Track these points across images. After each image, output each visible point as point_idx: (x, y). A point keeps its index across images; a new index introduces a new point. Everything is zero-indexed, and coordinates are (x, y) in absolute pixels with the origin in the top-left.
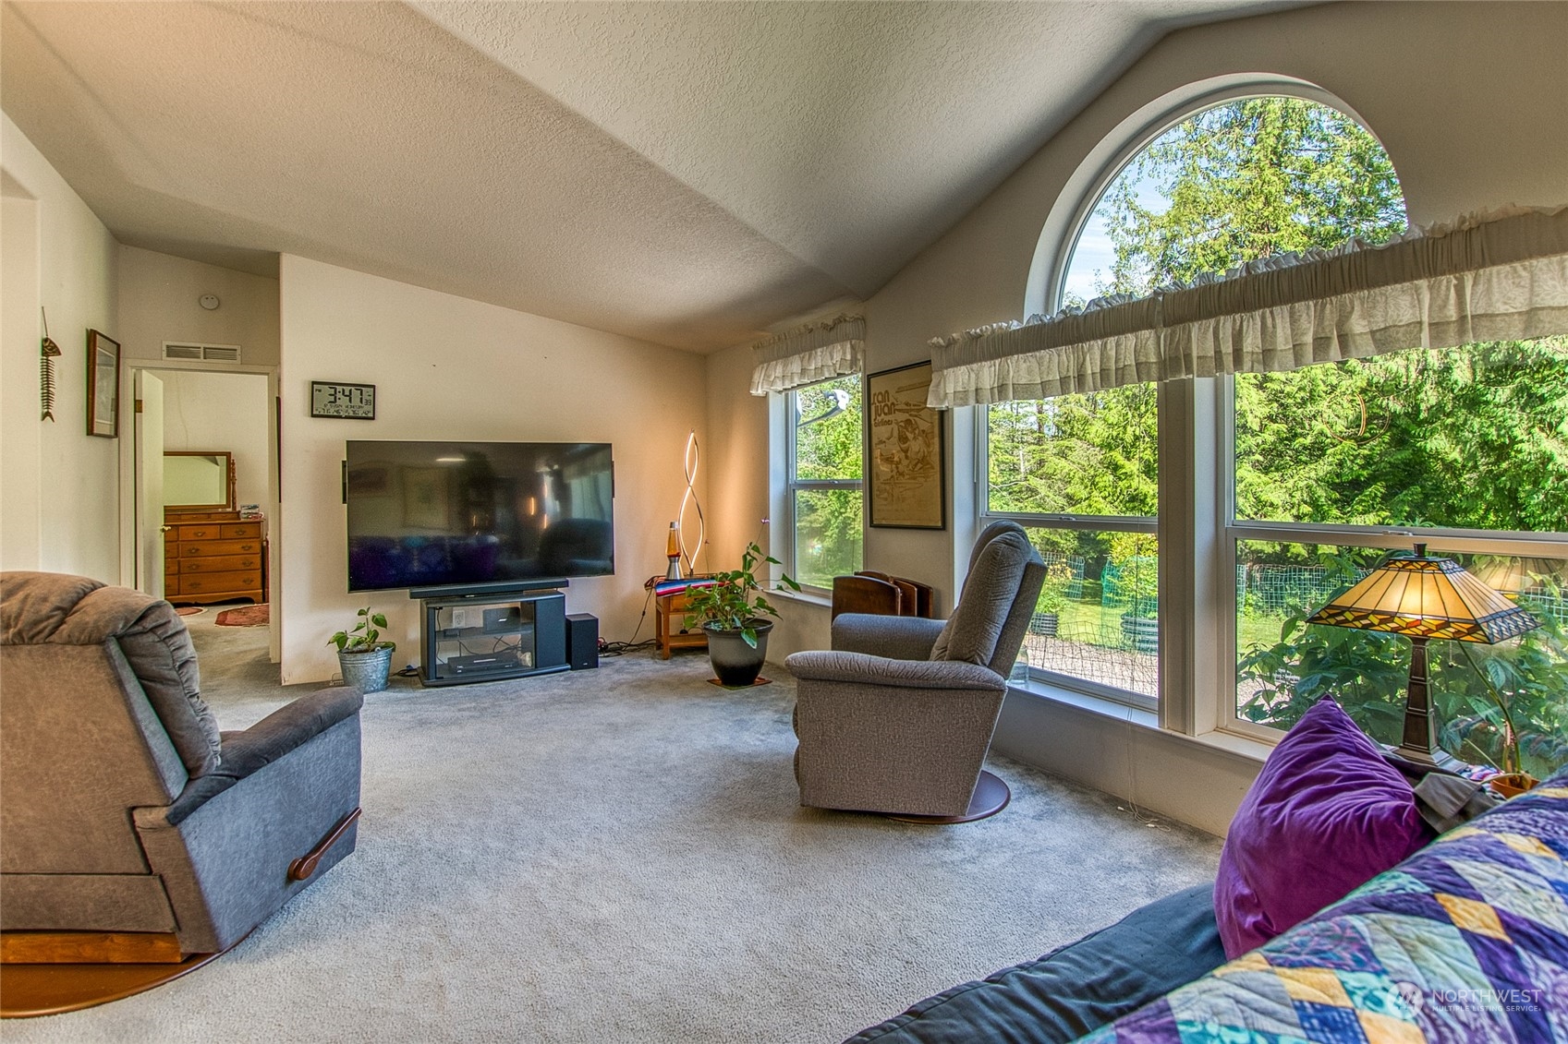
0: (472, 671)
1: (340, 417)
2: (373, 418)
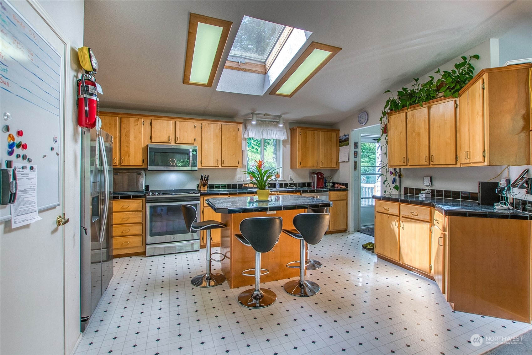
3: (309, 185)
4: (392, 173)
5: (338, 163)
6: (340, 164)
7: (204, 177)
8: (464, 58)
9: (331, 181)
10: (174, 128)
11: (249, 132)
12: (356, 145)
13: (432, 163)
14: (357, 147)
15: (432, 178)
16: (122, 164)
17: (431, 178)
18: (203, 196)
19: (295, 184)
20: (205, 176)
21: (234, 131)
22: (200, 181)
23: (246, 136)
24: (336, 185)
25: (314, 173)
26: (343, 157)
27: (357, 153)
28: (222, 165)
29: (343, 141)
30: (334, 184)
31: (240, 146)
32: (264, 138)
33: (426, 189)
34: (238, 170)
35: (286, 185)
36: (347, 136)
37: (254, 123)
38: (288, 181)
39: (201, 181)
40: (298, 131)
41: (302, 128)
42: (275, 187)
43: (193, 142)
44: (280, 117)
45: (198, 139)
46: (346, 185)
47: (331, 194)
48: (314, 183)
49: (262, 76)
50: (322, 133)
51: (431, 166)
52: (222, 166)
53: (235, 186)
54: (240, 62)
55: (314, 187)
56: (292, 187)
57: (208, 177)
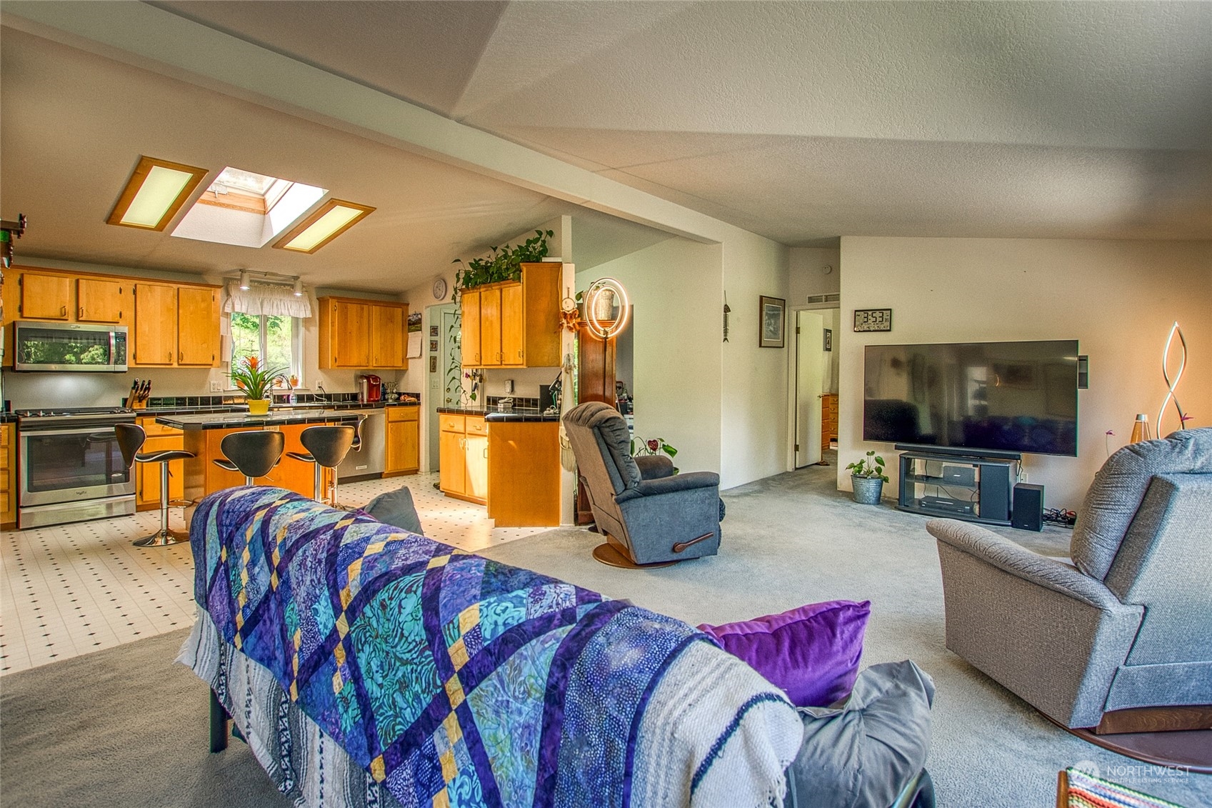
0: (932, 507)
1: (870, 331)
2: (890, 330)
3: (354, 397)
4: (469, 376)
5: (405, 360)
6: (410, 360)
7: (140, 384)
8: (540, 233)
9: (394, 391)
10: (74, 292)
11: (235, 303)
12: (434, 331)
13: (503, 363)
14: (437, 334)
15: (515, 383)
17: (512, 382)
18: (141, 418)
19: (329, 397)
20: (144, 381)
21: (203, 300)
22: (131, 392)
23: (228, 309)
24: (402, 397)
25: (362, 377)
26: (413, 351)
27: (436, 344)
28: (178, 362)
29: (414, 324)
30: (400, 394)
31: (218, 327)
32: (264, 313)
33: (505, 398)
34: (213, 370)
35: (310, 398)
36: (420, 316)
37: (245, 288)
38: (315, 391)
39: (134, 391)
40: (332, 304)
41: (339, 299)
42: (288, 402)
43: (117, 319)
44: (296, 278)
45: (129, 314)
46: (417, 396)
47: (390, 412)
48: (362, 394)
49: (260, 216)
50: (375, 309)
51: (503, 367)
52: (180, 363)
53: (205, 401)
54: (216, 192)
55: (363, 401)
56: (322, 401)
57: (149, 384)
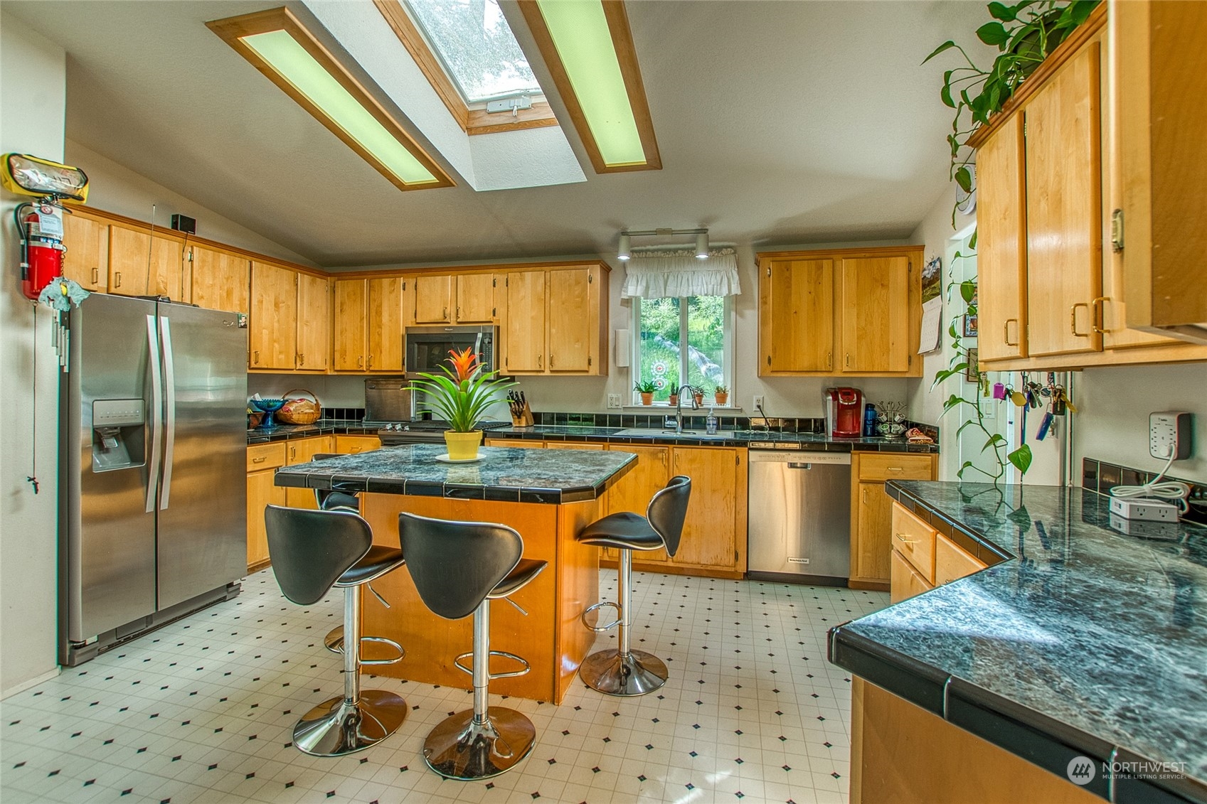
4: (1010, 394)
5: (914, 356)
7: (515, 397)
10: (454, 291)
13: (1108, 341)
16: (371, 368)
21: (578, 283)
24: (910, 433)
25: (828, 390)
28: (550, 368)
29: (929, 283)
30: (906, 427)
34: (611, 380)
35: (743, 423)
36: (938, 266)
37: (623, 258)
38: (750, 412)
40: (764, 265)
41: (776, 256)
43: (490, 317)
44: (704, 231)
45: (502, 311)
46: (935, 432)
47: (861, 460)
48: (828, 421)
50: (848, 266)
51: (1110, 357)
52: (552, 371)
54: (515, 109)
55: (829, 434)
57: (522, 396)
